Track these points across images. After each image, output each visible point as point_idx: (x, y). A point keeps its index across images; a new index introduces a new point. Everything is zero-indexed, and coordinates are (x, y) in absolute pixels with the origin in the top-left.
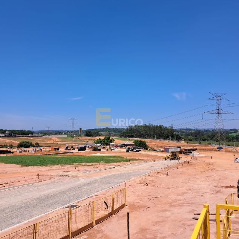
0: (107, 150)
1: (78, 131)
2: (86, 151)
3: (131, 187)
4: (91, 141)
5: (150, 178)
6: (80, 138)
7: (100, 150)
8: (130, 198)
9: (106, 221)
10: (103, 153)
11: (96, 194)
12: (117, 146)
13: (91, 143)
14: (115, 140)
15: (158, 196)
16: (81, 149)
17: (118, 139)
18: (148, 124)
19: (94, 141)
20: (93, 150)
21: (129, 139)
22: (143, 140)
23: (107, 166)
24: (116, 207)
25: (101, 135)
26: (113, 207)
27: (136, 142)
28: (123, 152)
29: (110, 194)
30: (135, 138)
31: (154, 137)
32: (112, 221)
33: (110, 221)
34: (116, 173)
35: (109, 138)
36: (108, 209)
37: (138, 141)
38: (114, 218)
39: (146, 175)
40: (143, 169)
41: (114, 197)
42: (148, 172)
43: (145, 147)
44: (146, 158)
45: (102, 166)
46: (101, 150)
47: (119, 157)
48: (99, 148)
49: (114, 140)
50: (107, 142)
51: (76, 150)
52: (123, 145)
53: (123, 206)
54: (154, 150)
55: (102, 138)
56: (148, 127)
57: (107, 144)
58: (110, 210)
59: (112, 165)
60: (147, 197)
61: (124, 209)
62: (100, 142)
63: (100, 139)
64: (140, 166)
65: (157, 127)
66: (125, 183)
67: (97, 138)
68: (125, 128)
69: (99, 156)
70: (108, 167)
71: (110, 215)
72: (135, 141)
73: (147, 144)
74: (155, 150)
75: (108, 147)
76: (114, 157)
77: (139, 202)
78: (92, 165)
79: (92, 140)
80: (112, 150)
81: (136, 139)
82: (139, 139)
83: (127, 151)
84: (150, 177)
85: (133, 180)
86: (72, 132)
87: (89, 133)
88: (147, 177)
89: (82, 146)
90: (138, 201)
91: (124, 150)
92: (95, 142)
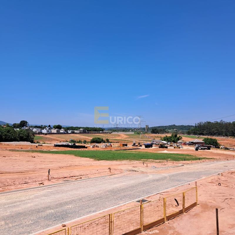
0: (175, 148)
1: (144, 129)
2: (153, 147)
3: (202, 187)
4: (158, 138)
5: (223, 178)
6: (146, 135)
7: (167, 147)
8: (202, 198)
9: (178, 219)
10: (171, 150)
11: (165, 190)
12: (185, 144)
13: (157, 140)
14: (183, 137)
15: (233, 197)
16: (147, 146)
17: (186, 137)
18: (219, 121)
19: (160, 138)
20: (160, 147)
21: (199, 137)
22: (214, 137)
23: (176, 163)
24: (187, 206)
25: (168, 133)
26: (183, 205)
27: (206, 140)
28: (193, 151)
29: (181, 191)
30: (205, 135)
31: (226, 135)
32: (183, 218)
33: (181, 219)
34: (186, 171)
35: (176, 136)
36: (179, 207)
37: (208, 139)
38: (185, 216)
39: (219, 174)
40: (215, 169)
41: (186, 195)
42: (221, 171)
43: (217, 146)
44: (218, 157)
45: (170, 164)
46: (168, 148)
47: (188, 155)
48: (166, 146)
49: (181, 138)
50: (174, 140)
51: (143, 147)
52: (192, 143)
53: (195, 205)
54: (226, 149)
55: (169, 135)
56: (220, 124)
57: (174, 142)
58: (180, 208)
59: (181, 163)
60: (221, 198)
61: (195, 207)
62: (166, 139)
63: (166, 136)
64: (212, 165)
65: (230, 124)
66: (196, 182)
67: (164, 135)
68: (194, 125)
69: (166, 154)
70: (177, 165)
71: (181, 212)
72: (205, 139)
73: (218, 142)
74: (227, 149)
75: (175, 145)
76: (182, 155)
77: (211, 202)
78: (160, 162)
79: (158, 137)
80: (179, 148)
81: (206, 137)
82: (209, 137)
83: (197, 149)
84: (223, 177)
85: (204, 179)
86: (138, 129)
87: (155, 131)
88: (220, 177)
89: (149, 143)
90: (210, 201)
91: (193, 148)
92: (161, 139)
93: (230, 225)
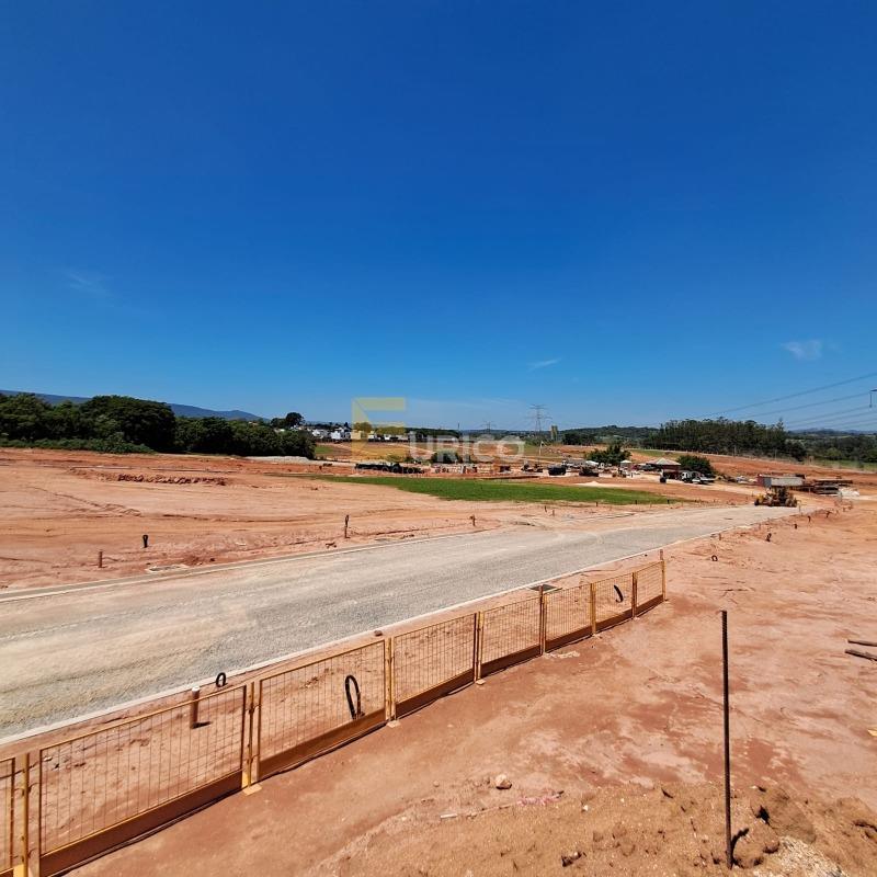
0: (614, 476)
1: (548, 433)
2: (567, 475)
3: (674, 561)
4: (578, 454)
5: (722, 545)
6: (552, 447)
7: (597, 475)
8: (675, 587)
9: (622, 629)
10: (604, 481)
11: (594, 567)
12: (637, 468)
13: (578, 458)
14: (632, 453)
15: (744, 588)
16: (554, 472)
17: (639, 452)
18: (715, 419)
19: (582, 455)
20: (581, 474)
21: (667, 454)
22: (702, 455)
23: (616, 510)
24: (641, 601)
25: (600, 443)
26: (634, 600)
27: (684, 460)
28: (653, 483)
29: (627, 568)
30: (683, 450)
31: (731, 451)
32: (633, 629)
33: (629, 630)
34: (638, 527)
35: (617, 450)
36: (623, 603)
37: (688, 458)
38: (637, 625)
39: (713, 536)
40: (704, 523)
41: (639, 578)
42: (718, 530)
43: (706, 470)
44: (710, 499)
45: (603, 510)
46: (600, 476)
47: (643, 493)
48: (594, 471)
49: (629, 455)
50: (614, 458)
51: (546, 473)
52: (652, 465)
53: (659, 600)
54: (731, 481)
55: (603, 449)
56: (717, 425)
57: (614, 463)
58: (627, 605)
59: (627, 510)
60: (718, 587)
61: (659, 606)
62: (597, 457)
63: (597, 451)
64: (698, 515)
65: (739, 425)
66: (661, 552)
67: (591, 449)
68: (658, 427)
69: (596, 489)
70: (618, 512)
71: (628, 615)
72: (683, 458)
73: (712, 464)
74: (733, 481)
75: (615, 470)
76: (631, 491)
77: (696, 596)
78: (581, 506)
79: (578, 452)
80: (625, 476)
81: (684, 453)
82: (692, 454)
83: (663, 481)
84: (721, 542)
85: (680, 546)
86: (535, 434)
87: (572, 438)
88: (716, 541)
89: (557, 465)
90: (694, 594)
91: (655, 478)
92: (585, 457)
93: (737, 646)
